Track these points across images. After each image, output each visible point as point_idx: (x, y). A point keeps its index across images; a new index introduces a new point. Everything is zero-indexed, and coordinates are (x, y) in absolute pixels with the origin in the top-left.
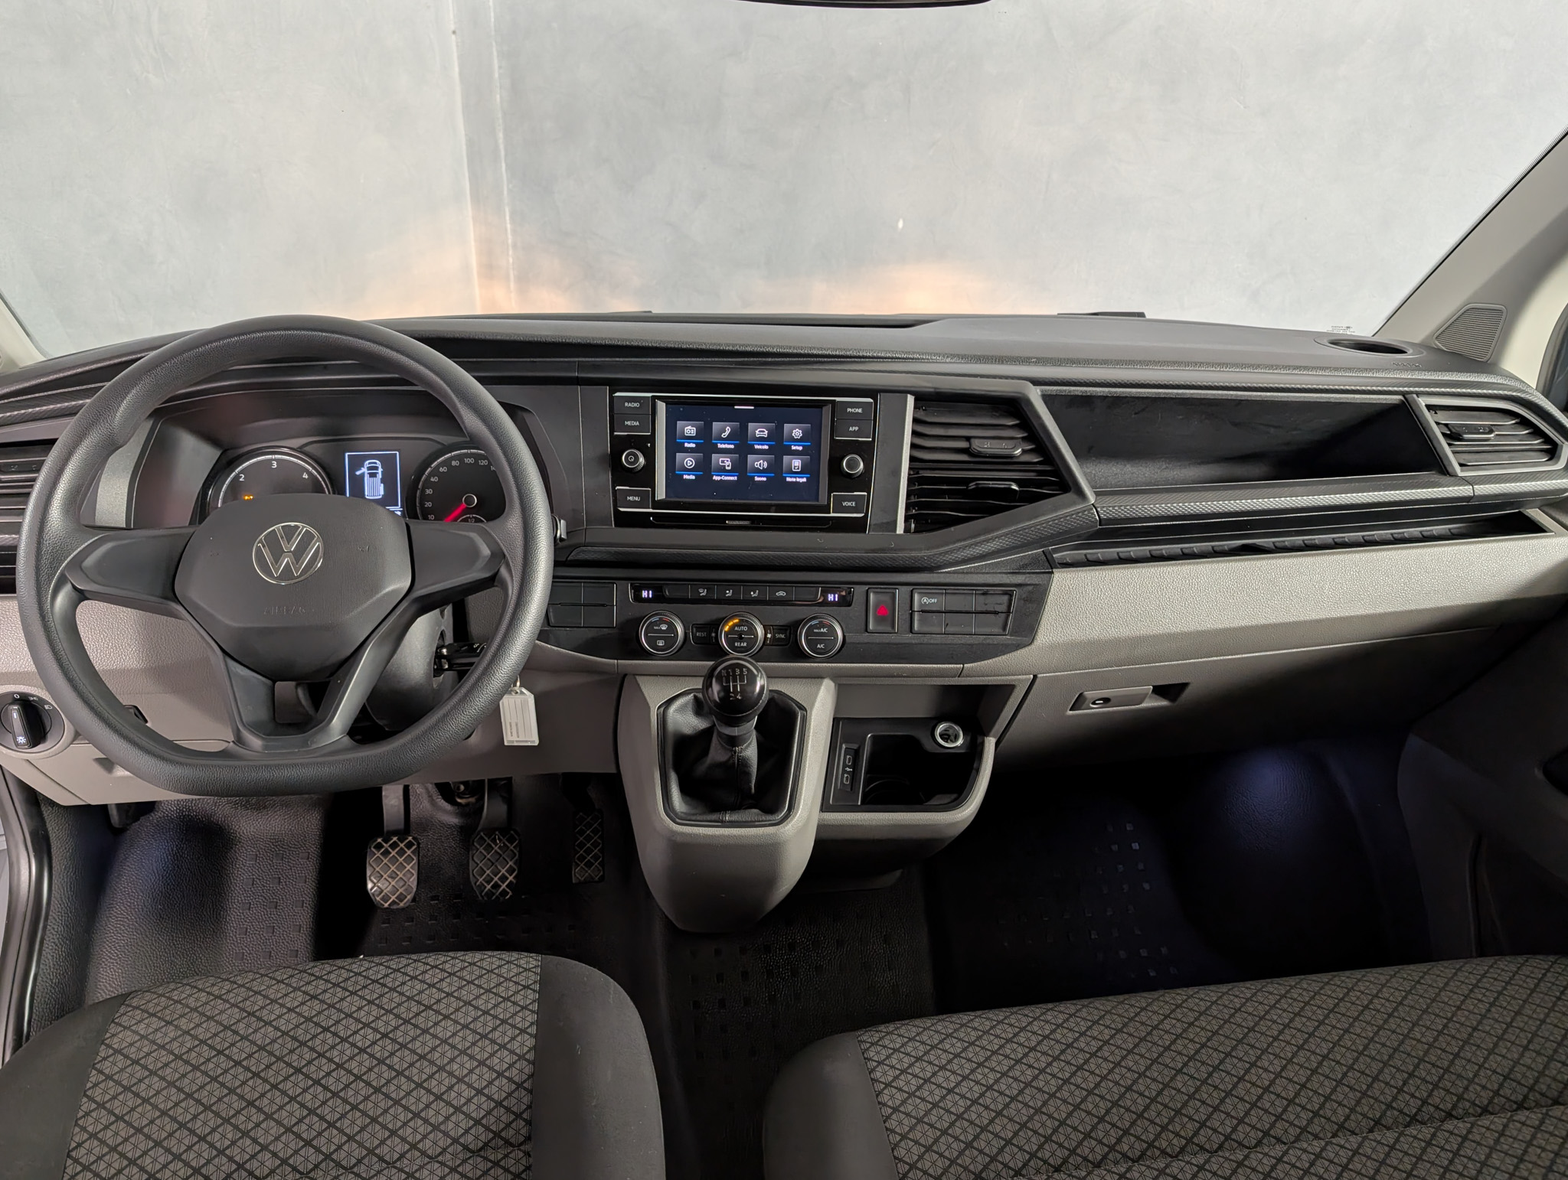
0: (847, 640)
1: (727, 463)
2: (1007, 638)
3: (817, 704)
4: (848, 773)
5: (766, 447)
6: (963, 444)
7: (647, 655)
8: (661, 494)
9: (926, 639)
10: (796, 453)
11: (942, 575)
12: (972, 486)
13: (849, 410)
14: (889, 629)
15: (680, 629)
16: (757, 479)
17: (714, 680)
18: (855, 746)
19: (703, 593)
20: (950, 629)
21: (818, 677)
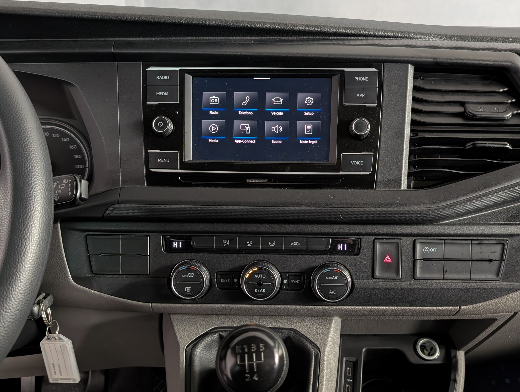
0: (356, 286)
1: (247, 128)
2: (501, 284)
3: (329, 343)
4: (349, 383)
5: (281, 113)
6: (459, 109)
7: (177, 300)
8: (188, 156)
9: (426, 285)
10: (309, 118)
11: (441, 227)
12: (469, 145)
13: (356, 78)
14: (394, 276)
15: (206, 275)
16: (273, 142)
17: (229, 352)
18: (354, 359)
19: (226, 243)
20: (448, 276)
21: (328, 316)
